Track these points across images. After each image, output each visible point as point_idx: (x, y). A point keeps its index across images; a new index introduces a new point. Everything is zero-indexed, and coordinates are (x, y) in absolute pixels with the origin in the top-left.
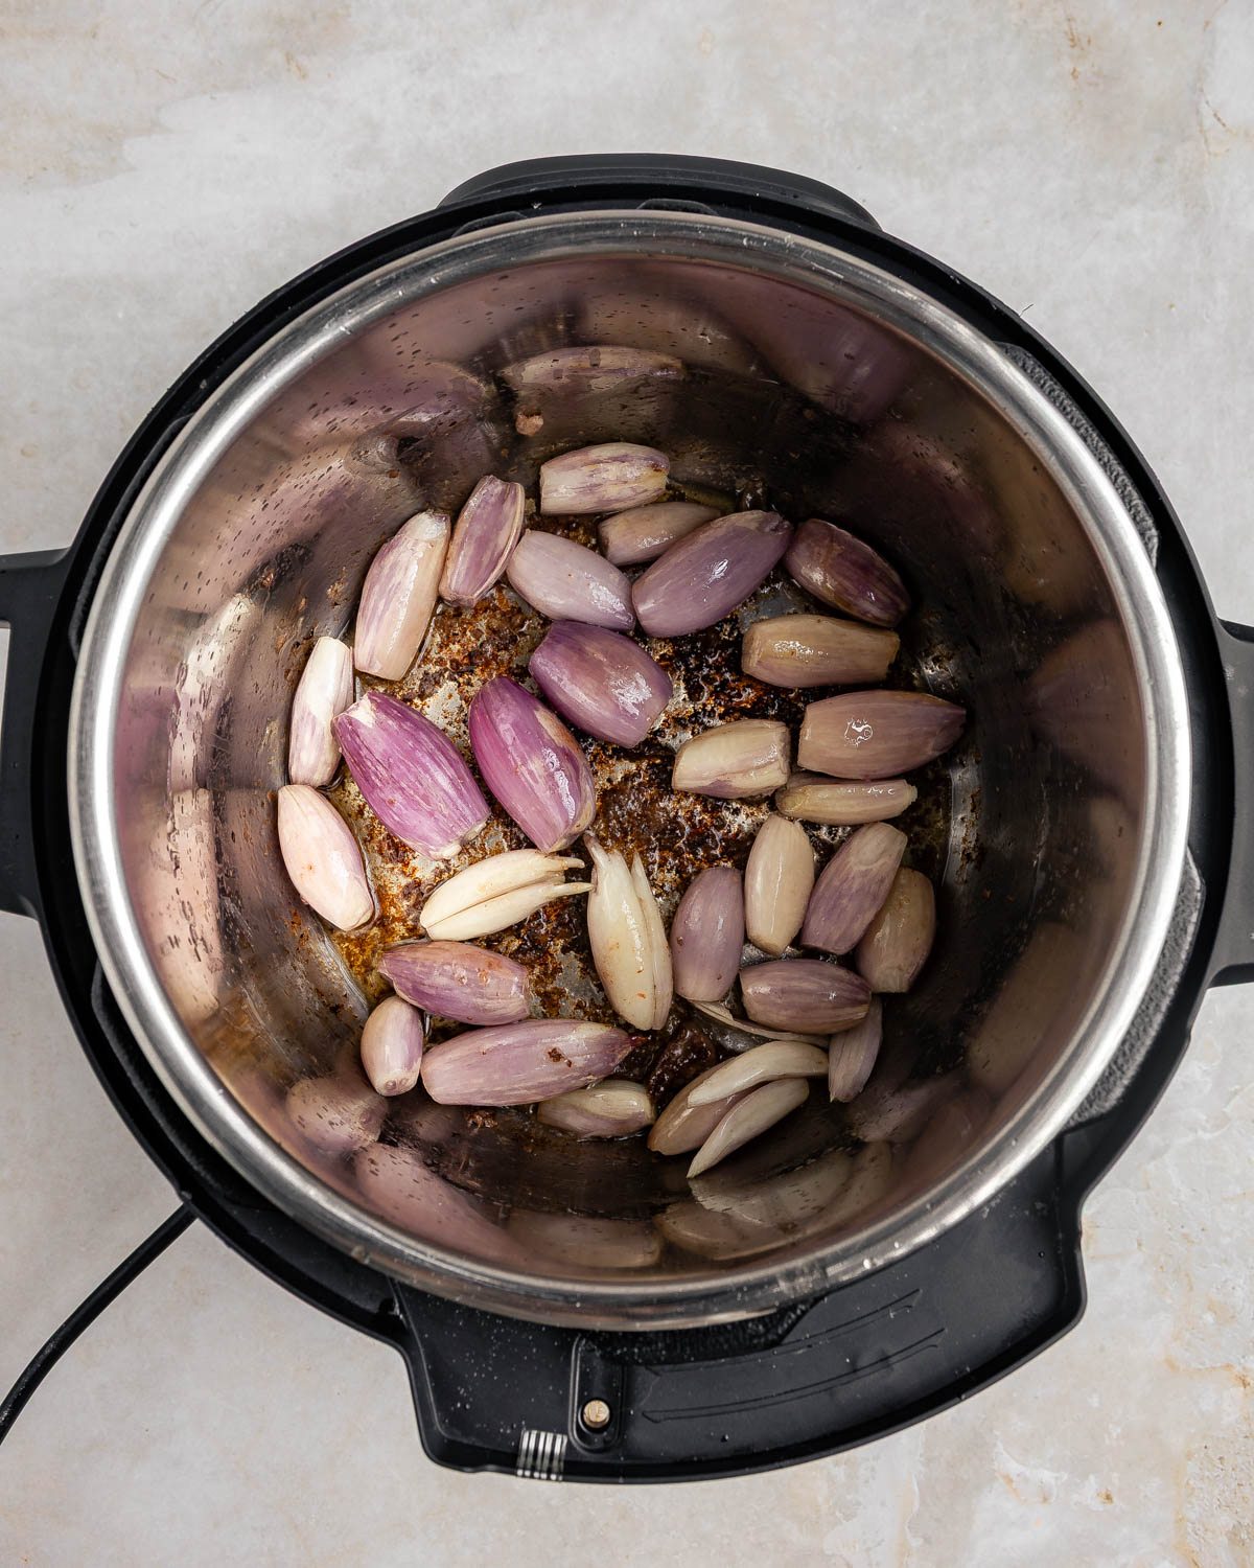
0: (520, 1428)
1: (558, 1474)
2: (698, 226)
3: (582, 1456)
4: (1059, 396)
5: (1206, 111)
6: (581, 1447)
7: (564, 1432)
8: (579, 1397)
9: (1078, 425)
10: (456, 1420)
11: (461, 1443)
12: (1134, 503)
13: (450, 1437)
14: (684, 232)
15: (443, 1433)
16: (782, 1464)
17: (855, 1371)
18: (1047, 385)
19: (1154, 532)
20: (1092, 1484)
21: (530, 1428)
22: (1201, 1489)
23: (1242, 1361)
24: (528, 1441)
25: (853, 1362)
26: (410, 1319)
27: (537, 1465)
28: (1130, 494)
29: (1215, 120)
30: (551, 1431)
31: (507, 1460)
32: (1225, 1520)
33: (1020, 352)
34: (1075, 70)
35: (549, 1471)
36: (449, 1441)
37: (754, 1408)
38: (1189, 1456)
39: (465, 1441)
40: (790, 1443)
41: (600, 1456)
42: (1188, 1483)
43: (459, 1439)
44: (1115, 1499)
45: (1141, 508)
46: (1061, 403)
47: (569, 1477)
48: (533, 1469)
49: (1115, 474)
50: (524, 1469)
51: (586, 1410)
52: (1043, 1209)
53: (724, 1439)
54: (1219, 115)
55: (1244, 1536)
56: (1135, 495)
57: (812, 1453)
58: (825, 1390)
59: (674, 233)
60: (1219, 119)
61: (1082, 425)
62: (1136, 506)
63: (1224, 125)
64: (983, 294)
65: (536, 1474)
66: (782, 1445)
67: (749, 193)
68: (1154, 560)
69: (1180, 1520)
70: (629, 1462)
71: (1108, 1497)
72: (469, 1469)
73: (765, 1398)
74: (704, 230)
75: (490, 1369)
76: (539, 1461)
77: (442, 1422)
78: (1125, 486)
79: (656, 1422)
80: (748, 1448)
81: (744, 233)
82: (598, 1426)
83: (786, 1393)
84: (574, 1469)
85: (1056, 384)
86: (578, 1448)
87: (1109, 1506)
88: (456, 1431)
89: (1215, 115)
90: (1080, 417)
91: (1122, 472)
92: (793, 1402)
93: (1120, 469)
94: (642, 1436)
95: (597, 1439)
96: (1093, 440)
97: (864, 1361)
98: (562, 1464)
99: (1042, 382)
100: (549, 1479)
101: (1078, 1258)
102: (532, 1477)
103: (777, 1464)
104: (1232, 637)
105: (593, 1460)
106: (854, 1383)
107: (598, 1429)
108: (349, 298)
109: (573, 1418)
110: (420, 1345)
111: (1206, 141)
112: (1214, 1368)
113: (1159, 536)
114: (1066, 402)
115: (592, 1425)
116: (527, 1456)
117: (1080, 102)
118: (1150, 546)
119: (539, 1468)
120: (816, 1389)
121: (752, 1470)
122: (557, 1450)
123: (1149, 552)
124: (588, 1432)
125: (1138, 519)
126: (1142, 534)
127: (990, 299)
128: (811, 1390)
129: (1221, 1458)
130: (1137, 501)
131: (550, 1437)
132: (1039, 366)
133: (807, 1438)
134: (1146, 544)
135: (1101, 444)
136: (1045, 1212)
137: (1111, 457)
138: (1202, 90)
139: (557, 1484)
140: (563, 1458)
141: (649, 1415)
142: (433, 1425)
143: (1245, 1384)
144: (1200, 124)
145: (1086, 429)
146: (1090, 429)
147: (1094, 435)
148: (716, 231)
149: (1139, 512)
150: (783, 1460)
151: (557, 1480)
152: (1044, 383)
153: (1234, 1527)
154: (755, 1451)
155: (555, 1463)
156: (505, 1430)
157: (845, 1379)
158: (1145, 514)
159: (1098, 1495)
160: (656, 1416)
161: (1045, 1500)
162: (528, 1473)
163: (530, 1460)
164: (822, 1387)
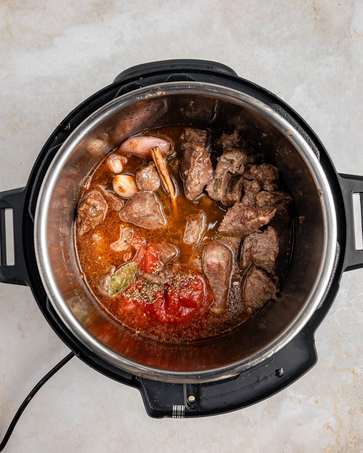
0: (172, 405)
1: (183, 416)
2: (176, 85)
3: (189, 410)
4: (289, 117)
5: (352, 29)
6: (189, 408)
7: (184, 405)
8: (187, 395)
9: (295, 124)
10: (155, 405)
11: (157, 410)
12: (312, 144)
13: (154, 409)
14: (172, 88)
15: (152, 408)
16: (241, 408)
17: (258, 382)
18: (286, 114)
19: (318, 152)
20: (312, 399)
21: (175, 405)
22: (341, 400)
23: (353, 367)
24: (175, 408)
25: (258, 379)
26: (140, 380)
27: (178, 414)
28: (311, 142)
29: (354, 31)
30: (180, 405)
31: (169, 414)
32: (347, 408)
33: (277, 106)
34: (315, 18)
35: (181, 416)
36: (154, 410)
37: (233, 394)
38: (338, 391)
39: (158, 410)
40: (243, 402)
41: (193, 410)
42: (338, 398)
43: (156, 409)
44: (318, 402)
45: (314, 146)
46: (290, 119)
47: (186, 417)
48: (177, 416)
49: (306, 137)
50: (174, 416)
51: (189, 398)
52: (304, 334)
53: (226, 402)
54: (355, 30)
55: (352, 412)
56: (312, 142)
57: (249, 404)
58: (251, 387)
59: (170, 88)
60: (355, 31)
61: (296, 125)
62: (313, 145)
63: (356, 33)
64: (266, 90)
65: (178, 417)
66: (241, 402)
67: (199, 69)
68: (319, 160)
69: (336, 408)
70: (201, 411)
71: (317, 402)
72: (160, 418)
73: (236, 391)
74: (178, 86)
75: (163, 391)
76: (178, 413)
77: (152, 405)
78: (309, 140)
79: (208, 400)
80: (232, 404)
81: (189, 85)
82: (192, 402)
83: (241, 389)
84: (188, 414)
85: (288, 114)
86: (188, 409)
87: (317, 404)
88: (155, 407)
89: (354, 30)
90: (295, 122)
91: (308, 136)
92: (243, 391)
93: (307, 136)
94: (205, 404)
95: (193, 406)
96: (299, 128)
97: (261, 378)
98: (184, 413)
99: (284, 114)
100: (181, 418)
101: (314, 347)
102: (176, 418)
103: (240, 408)
104: (342, 178)
105: (192, 411)
106: (258, 385)
107: (192, 403)
108: (86, 123)
109: (186, 401)
110: (143, 386)
111: (351, 38)
112: (345, 369)
113: (320, 153)
114: (291, 118)
115: (191, 402)
116: (175, 412)
117: (317, 27)
118: (318, 156)
119: (178, 415)
120: (249, 387)
121: (234, 410)
122: (182, 410)
123: (317, 157)
124: (190, 404)
125: (314, 149)
126: (315, 153)
127: (268, 92)
128: (247, 388)
129: (347, 392)
130: (313, 144)
131: (180, 406)
132: (283, 109)
133: (247, 400)
134: (316, 155)
135: (302, 129)
136: (304, 336)
137: (305, 133)
138: (351, 23)
139: (183, 419)
140: (184, 411)
141: (205, 398)
142: (149, 406)
143: (354, 373)
144: (350, 33)
145: (297, 126)
146: (298, 125)
147: (300, 127)
148: (181, 86)
149: (314, 147)
150: (242, 407)
151: (183, 418)
152: (285, 114)
153: (350, 410)
154: (234, 405)
155: (182, 413)
156: (168, 406)
157: (256, 384)
158: (315, 147)
159: (314, 401)
160: (208, 398)
161: (300, 402)
162: (175, 417)
163: (176, 413)
164: (250, 386)
